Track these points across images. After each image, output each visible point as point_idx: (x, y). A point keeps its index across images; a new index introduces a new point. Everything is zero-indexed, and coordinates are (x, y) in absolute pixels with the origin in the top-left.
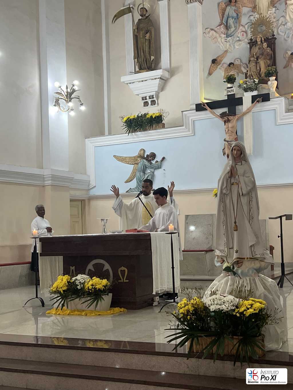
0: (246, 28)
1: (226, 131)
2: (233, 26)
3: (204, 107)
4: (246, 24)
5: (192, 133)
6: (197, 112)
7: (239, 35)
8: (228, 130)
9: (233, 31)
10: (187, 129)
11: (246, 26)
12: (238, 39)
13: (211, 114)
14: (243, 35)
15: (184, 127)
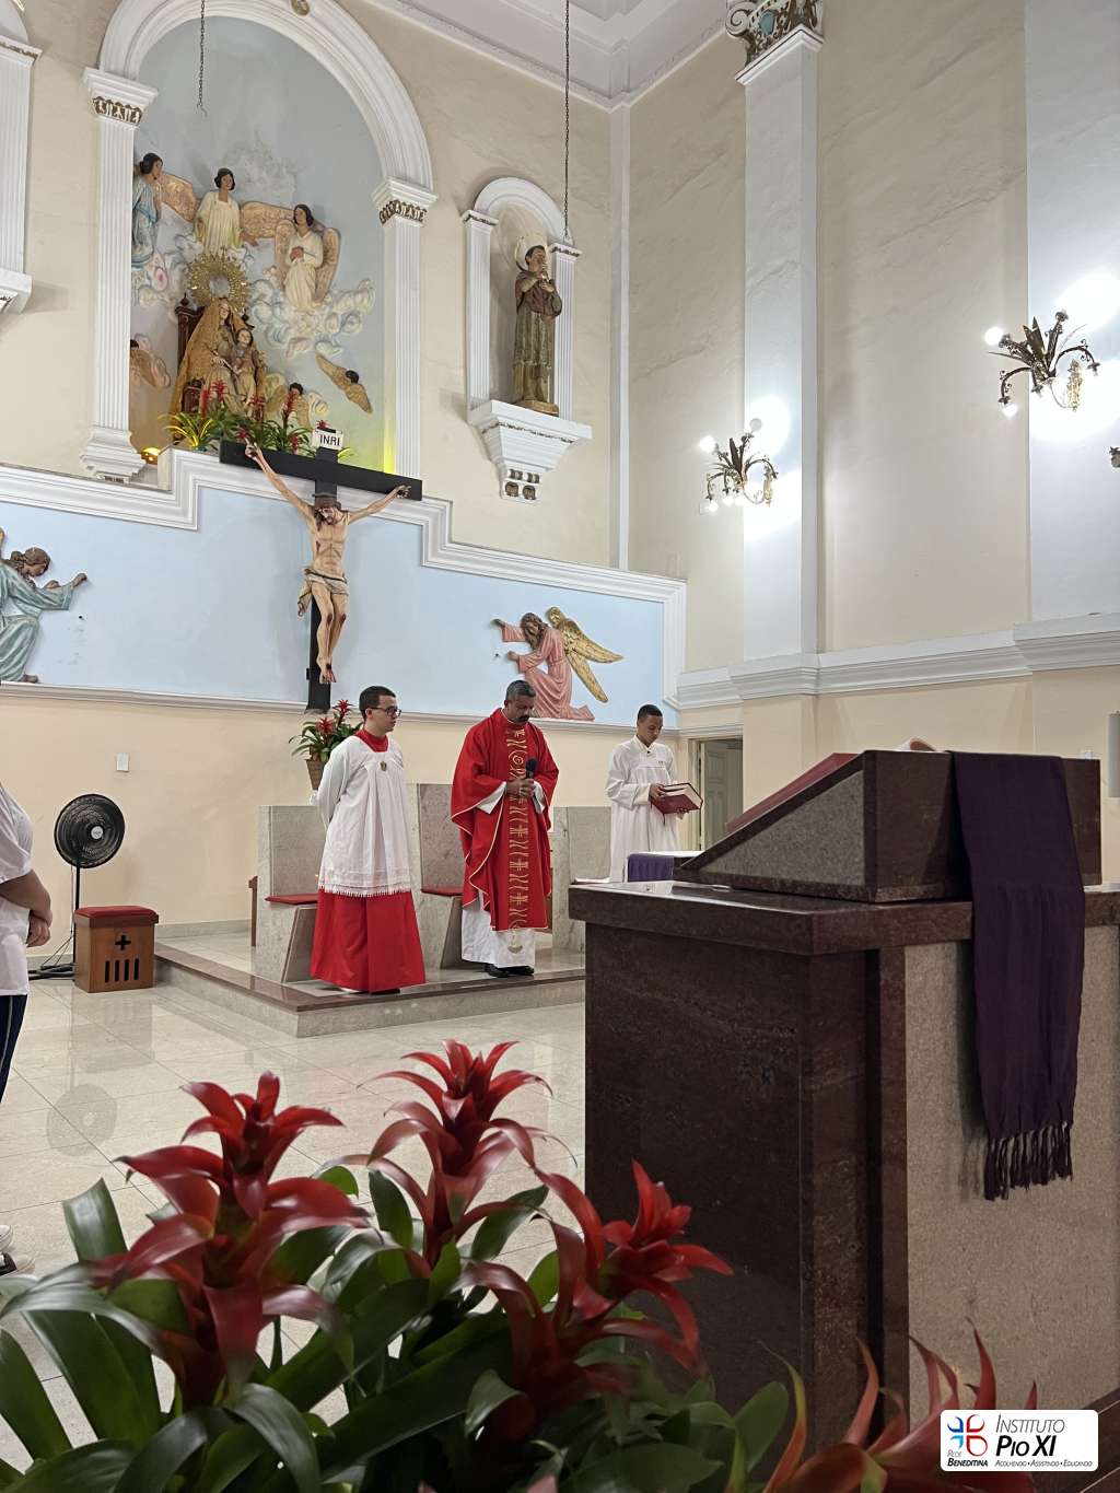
0: (168, 266)
1: (321, 549)
2: (149, 241)
3: (255, 458)
4: (169, 254)
5: (193, 524)
6: (224, 466)
7: (151, 274)
8: (330, 547)
9: (148, 257)
10: (179, 505)
11: (166, 257)
12: (147, 282)
13: (275, 486)
14: (161, 278)
15: (173, 497)
